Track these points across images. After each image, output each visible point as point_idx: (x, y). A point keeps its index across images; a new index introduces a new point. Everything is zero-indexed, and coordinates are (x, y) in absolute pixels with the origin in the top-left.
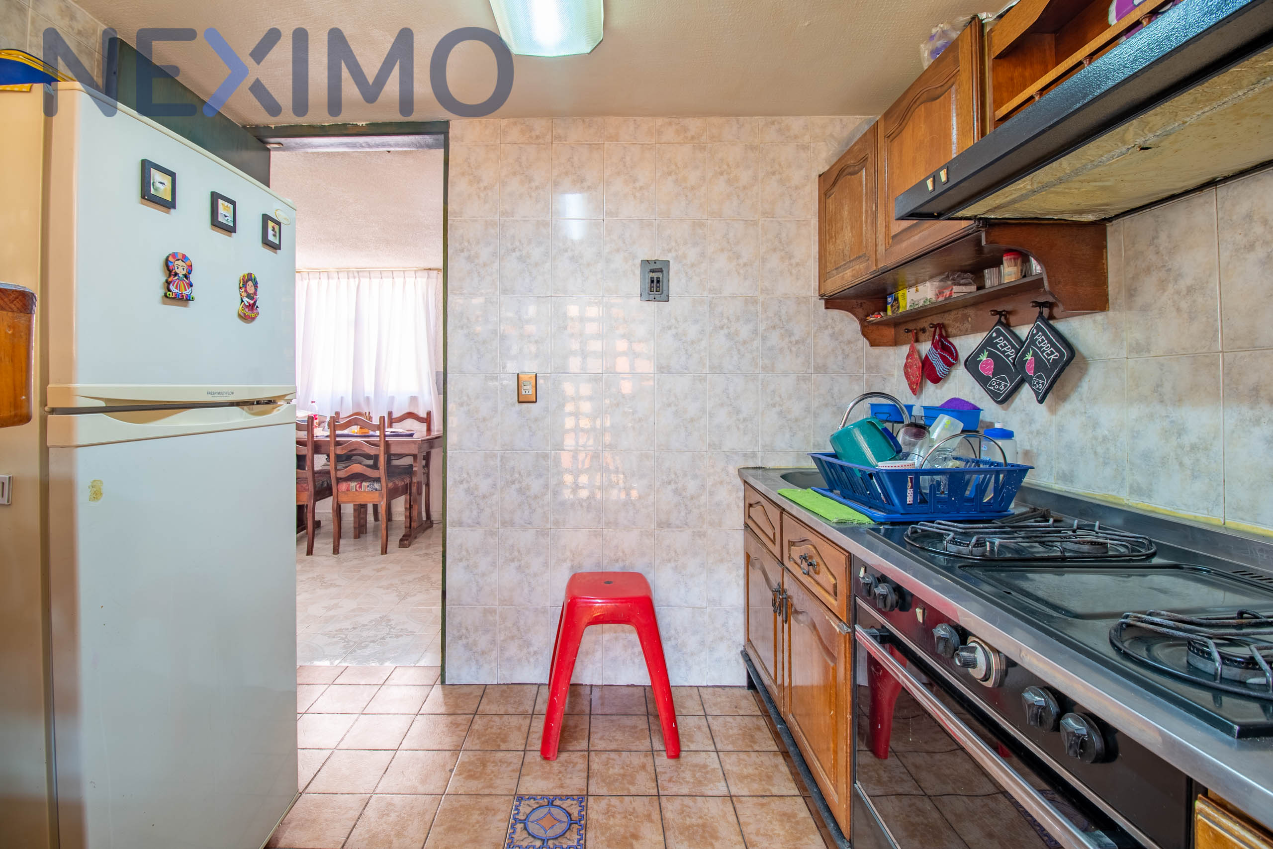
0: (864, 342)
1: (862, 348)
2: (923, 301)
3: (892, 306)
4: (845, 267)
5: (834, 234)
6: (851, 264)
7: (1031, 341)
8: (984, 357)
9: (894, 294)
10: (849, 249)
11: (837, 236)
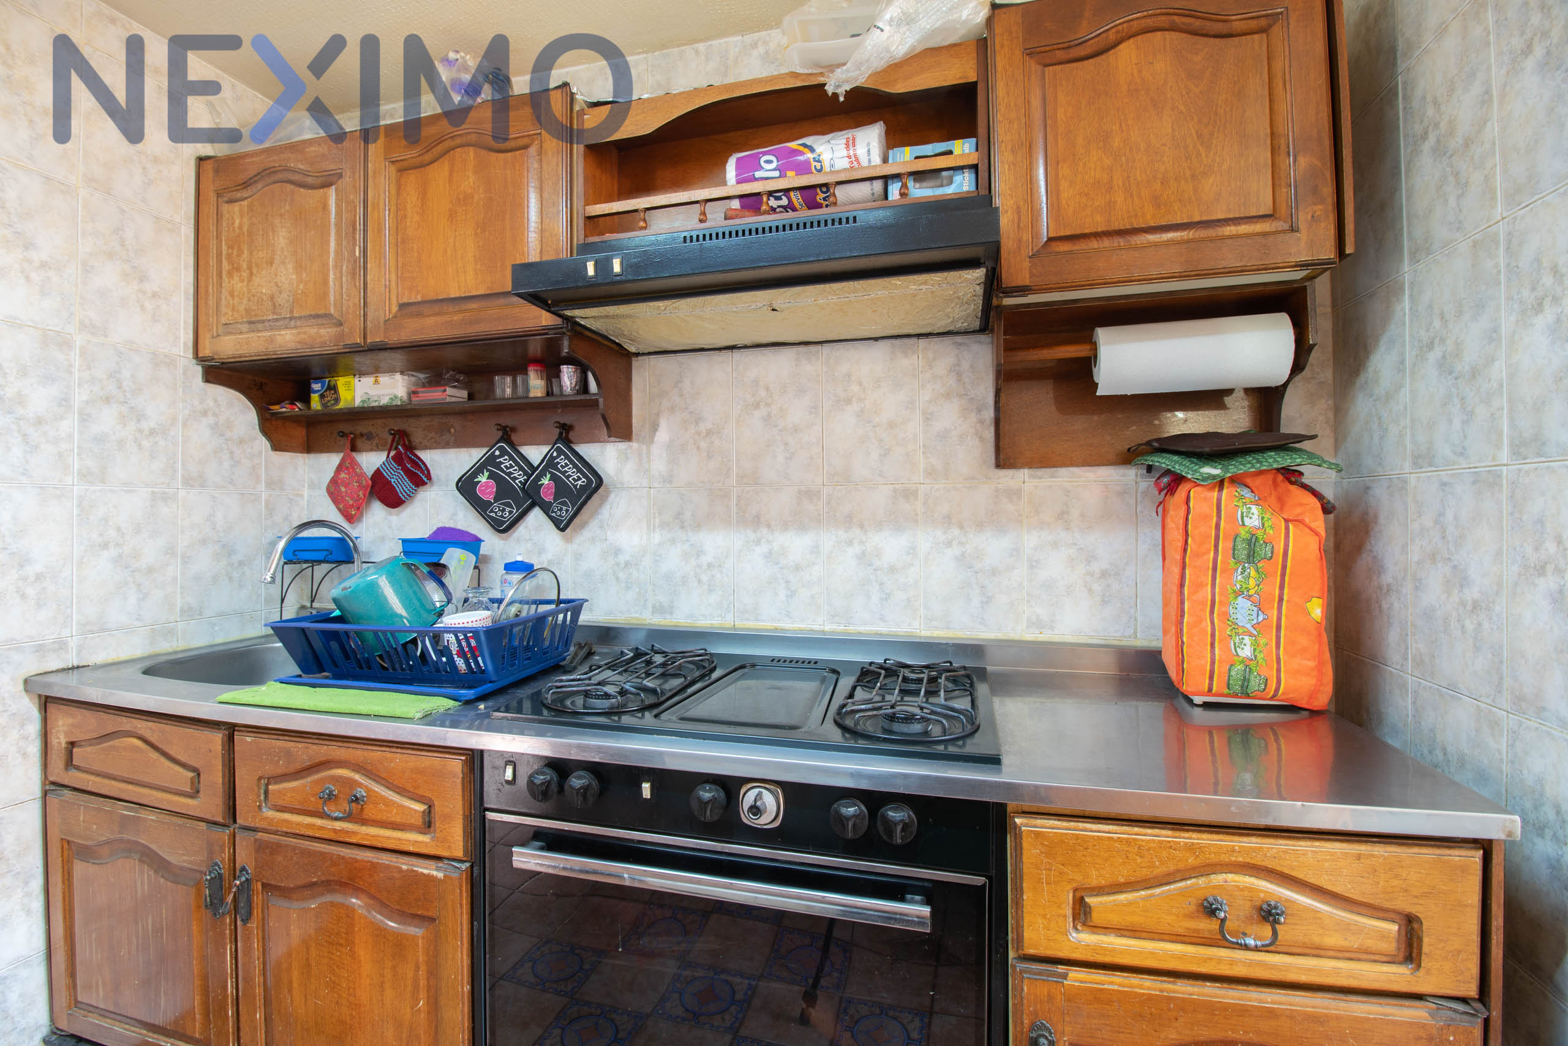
0: (263, 443)
1: (261, 453)
2: (388, 398)
3: (322, 396)
4: (277, 324)
5: (245, 266)
6: (293, 323)
7: (550, 463)
8: (483, 478)
9: (327, 380)
10: (291, 299)
11: (255, 271)
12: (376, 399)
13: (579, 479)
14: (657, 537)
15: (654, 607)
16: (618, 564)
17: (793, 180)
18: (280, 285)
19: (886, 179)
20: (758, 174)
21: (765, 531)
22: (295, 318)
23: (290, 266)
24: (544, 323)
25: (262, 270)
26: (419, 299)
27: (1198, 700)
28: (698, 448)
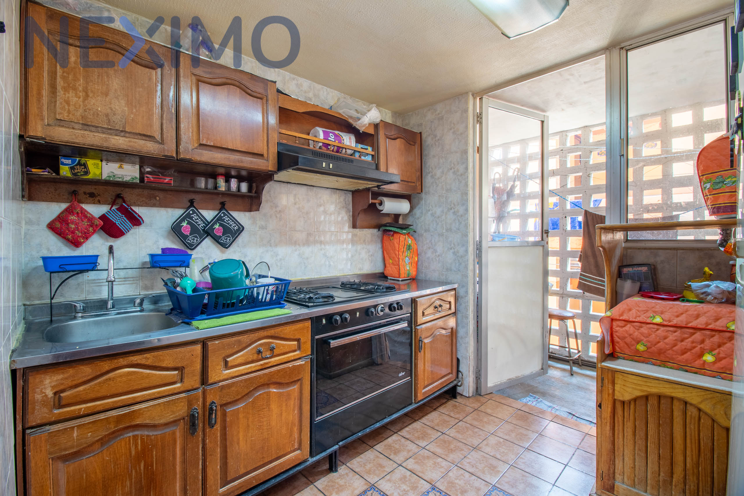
2: (130, 177)
3: (72, 169)
4: (109, 131)
5: (81, 89)
6: (122, 134)
7: (218, 219)
8: (185, 224)
9: (78, 159)
10: (124, 120)
11: (91, 95)
12: (120, 176)
13: (235, 226)
14: (261, 250)
17: (337, 143)
18: (114, 110)
19: (355, 151)
20: (329, 138)
22: (125, 131)
23: (123, 103)
24: (270, 169)
25: (98, 96)
26: (212, 144)
27: (400, 279)
28: (276, 217)
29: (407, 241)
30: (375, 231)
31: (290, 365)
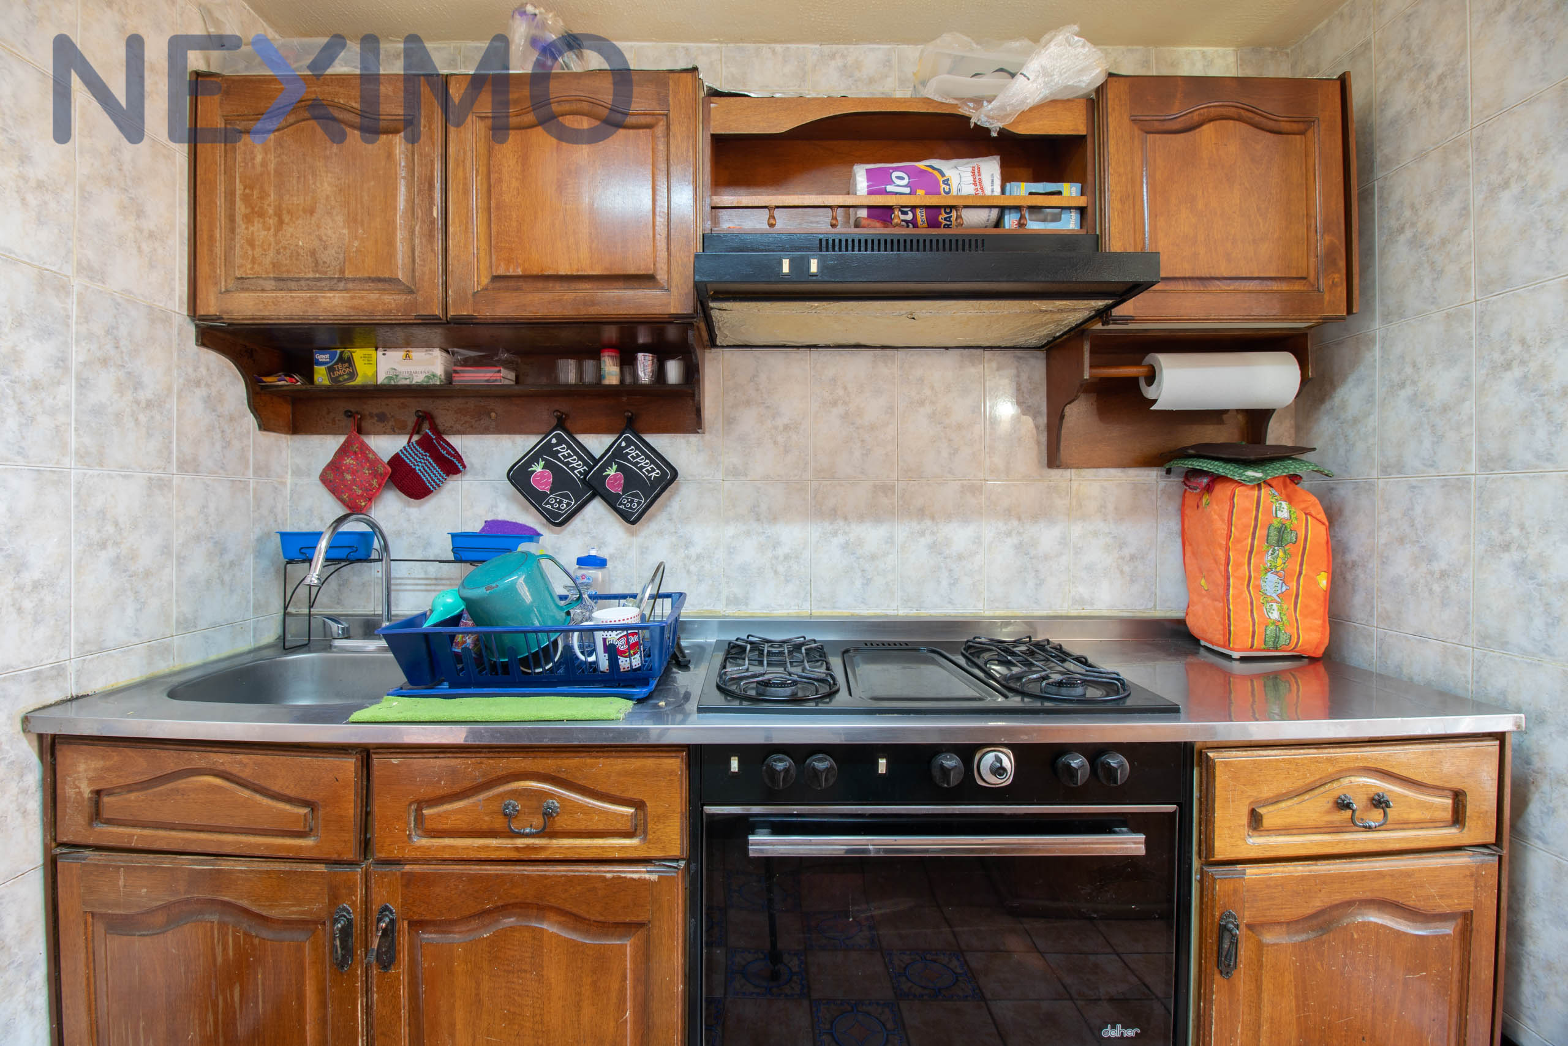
1: (249, 433)
2: (424, 375)
3: (330, 370)
4: (319, 284)
5: (271, 212)
6: (342, 285)
7: (616, 454)
8: (538, 468)
9: (339, 351)
10: (341, 256)
11: (286, 218)
12: (407, 375)
13: (653, 470)
14: (731, 530)
15: (728, 599)
16: (688, 557)
17: (921, 198)
18: (324, 238)
19: (1003, 209)
20: (889, 188)
21: (841, 523)
22: (347, 280)
23: (340, 219)
24: (673, 311)
25: (297, 219)
26: (519, 272)
27: (1236, 655)
28: (775, 443)
29: (1268, 511)
30: (1152, 476)
31: (609, 872)
